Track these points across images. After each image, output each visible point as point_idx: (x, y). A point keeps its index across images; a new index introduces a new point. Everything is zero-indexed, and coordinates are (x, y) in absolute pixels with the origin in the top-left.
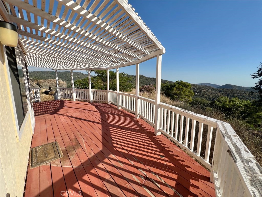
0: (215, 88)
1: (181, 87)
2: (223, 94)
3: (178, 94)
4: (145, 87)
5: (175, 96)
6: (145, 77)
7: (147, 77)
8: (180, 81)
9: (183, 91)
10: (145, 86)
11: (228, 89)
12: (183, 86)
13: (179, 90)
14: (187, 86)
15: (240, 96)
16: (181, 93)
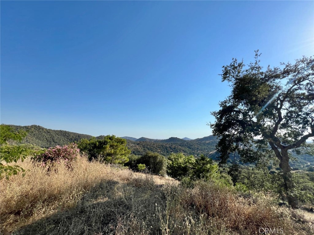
0: (134, 141)
1: (116, 144)
2: (140, 146)
3: (112, 154)
4: (59, 150)
5: (109, 158)
6: (46, 129)
7: (49, 129)
8: (111, 135)
9: (119, 149)
10: (58, 147)
11: (143, 142)
12: (117, 143)
13: (113, 148)
14: (122, 142)
15: (152, 147)
16: (116, 152)
